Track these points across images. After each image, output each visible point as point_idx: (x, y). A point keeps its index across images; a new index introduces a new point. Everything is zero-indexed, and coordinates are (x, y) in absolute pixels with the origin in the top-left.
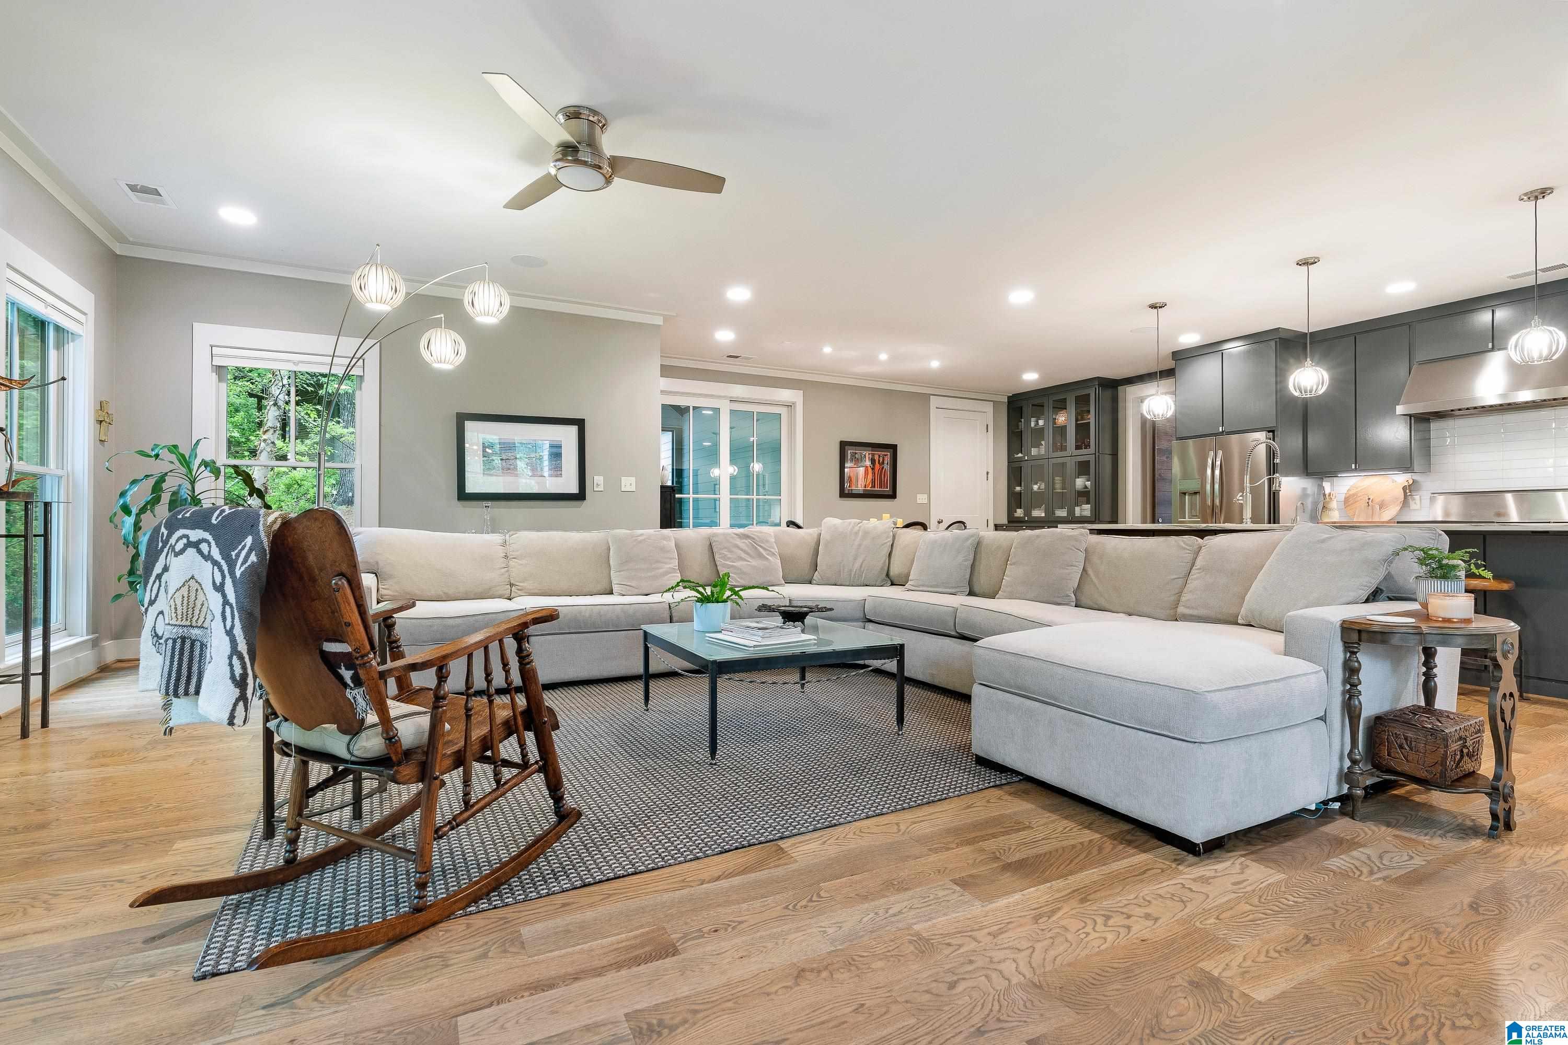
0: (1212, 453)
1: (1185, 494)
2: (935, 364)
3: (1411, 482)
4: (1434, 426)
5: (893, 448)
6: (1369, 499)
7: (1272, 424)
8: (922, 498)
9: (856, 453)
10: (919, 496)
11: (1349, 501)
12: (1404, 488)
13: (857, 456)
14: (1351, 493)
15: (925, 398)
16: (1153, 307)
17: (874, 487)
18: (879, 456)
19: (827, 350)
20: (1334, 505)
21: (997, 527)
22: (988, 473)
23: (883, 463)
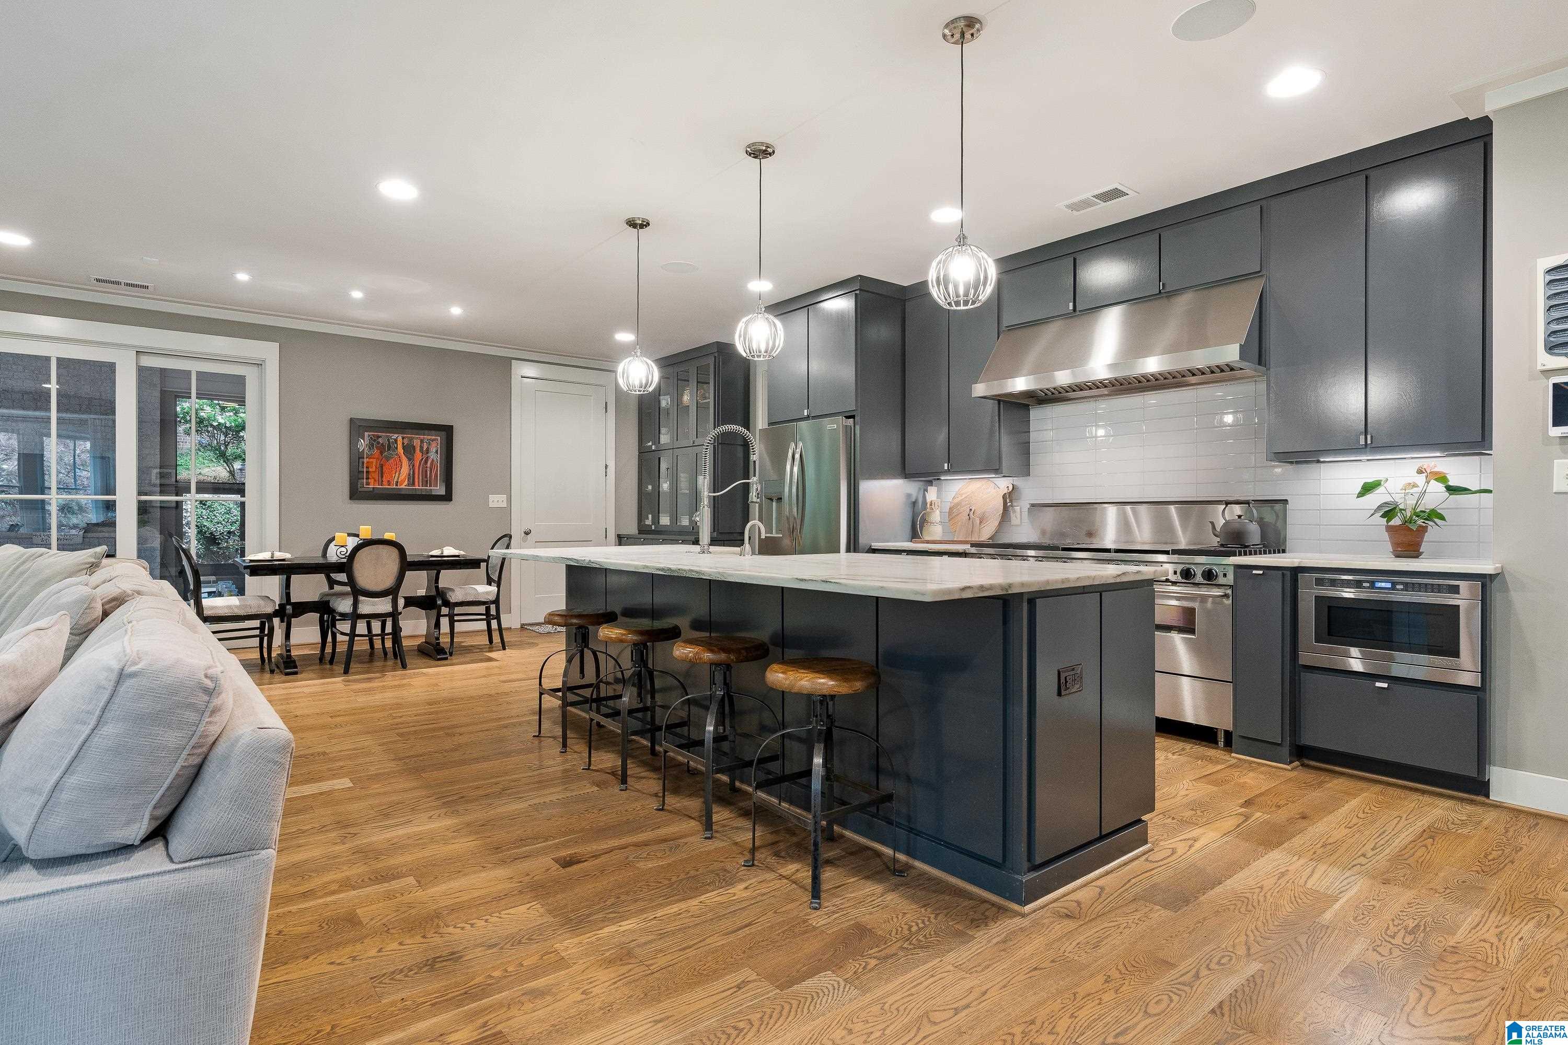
0: (793, 445)
1: (771, 500)
2: (456, 311)
3: (1011, 488)
4: (1036, 414)
5: (447, 431)
6: (971, 510)
7: (851, 406)
8: (497, 501)
9: (379, 437)
10: (492, 498)
11: (952, 513)
12: (1004, 497)
13: (380, 440)
14: (956, 501)
15: (505, 364)
16: (632, 224)
17: (413, 484)
18: (422, 441)
19: (242, 277)
20: (936, 516)
21: (622, 540)
22: (606, 466)
23: (428, 451)
